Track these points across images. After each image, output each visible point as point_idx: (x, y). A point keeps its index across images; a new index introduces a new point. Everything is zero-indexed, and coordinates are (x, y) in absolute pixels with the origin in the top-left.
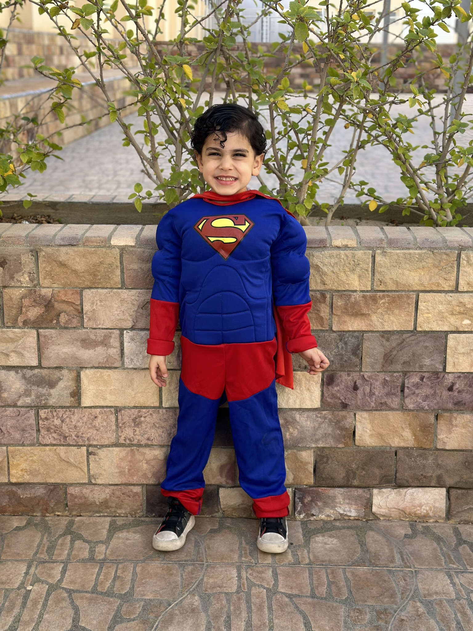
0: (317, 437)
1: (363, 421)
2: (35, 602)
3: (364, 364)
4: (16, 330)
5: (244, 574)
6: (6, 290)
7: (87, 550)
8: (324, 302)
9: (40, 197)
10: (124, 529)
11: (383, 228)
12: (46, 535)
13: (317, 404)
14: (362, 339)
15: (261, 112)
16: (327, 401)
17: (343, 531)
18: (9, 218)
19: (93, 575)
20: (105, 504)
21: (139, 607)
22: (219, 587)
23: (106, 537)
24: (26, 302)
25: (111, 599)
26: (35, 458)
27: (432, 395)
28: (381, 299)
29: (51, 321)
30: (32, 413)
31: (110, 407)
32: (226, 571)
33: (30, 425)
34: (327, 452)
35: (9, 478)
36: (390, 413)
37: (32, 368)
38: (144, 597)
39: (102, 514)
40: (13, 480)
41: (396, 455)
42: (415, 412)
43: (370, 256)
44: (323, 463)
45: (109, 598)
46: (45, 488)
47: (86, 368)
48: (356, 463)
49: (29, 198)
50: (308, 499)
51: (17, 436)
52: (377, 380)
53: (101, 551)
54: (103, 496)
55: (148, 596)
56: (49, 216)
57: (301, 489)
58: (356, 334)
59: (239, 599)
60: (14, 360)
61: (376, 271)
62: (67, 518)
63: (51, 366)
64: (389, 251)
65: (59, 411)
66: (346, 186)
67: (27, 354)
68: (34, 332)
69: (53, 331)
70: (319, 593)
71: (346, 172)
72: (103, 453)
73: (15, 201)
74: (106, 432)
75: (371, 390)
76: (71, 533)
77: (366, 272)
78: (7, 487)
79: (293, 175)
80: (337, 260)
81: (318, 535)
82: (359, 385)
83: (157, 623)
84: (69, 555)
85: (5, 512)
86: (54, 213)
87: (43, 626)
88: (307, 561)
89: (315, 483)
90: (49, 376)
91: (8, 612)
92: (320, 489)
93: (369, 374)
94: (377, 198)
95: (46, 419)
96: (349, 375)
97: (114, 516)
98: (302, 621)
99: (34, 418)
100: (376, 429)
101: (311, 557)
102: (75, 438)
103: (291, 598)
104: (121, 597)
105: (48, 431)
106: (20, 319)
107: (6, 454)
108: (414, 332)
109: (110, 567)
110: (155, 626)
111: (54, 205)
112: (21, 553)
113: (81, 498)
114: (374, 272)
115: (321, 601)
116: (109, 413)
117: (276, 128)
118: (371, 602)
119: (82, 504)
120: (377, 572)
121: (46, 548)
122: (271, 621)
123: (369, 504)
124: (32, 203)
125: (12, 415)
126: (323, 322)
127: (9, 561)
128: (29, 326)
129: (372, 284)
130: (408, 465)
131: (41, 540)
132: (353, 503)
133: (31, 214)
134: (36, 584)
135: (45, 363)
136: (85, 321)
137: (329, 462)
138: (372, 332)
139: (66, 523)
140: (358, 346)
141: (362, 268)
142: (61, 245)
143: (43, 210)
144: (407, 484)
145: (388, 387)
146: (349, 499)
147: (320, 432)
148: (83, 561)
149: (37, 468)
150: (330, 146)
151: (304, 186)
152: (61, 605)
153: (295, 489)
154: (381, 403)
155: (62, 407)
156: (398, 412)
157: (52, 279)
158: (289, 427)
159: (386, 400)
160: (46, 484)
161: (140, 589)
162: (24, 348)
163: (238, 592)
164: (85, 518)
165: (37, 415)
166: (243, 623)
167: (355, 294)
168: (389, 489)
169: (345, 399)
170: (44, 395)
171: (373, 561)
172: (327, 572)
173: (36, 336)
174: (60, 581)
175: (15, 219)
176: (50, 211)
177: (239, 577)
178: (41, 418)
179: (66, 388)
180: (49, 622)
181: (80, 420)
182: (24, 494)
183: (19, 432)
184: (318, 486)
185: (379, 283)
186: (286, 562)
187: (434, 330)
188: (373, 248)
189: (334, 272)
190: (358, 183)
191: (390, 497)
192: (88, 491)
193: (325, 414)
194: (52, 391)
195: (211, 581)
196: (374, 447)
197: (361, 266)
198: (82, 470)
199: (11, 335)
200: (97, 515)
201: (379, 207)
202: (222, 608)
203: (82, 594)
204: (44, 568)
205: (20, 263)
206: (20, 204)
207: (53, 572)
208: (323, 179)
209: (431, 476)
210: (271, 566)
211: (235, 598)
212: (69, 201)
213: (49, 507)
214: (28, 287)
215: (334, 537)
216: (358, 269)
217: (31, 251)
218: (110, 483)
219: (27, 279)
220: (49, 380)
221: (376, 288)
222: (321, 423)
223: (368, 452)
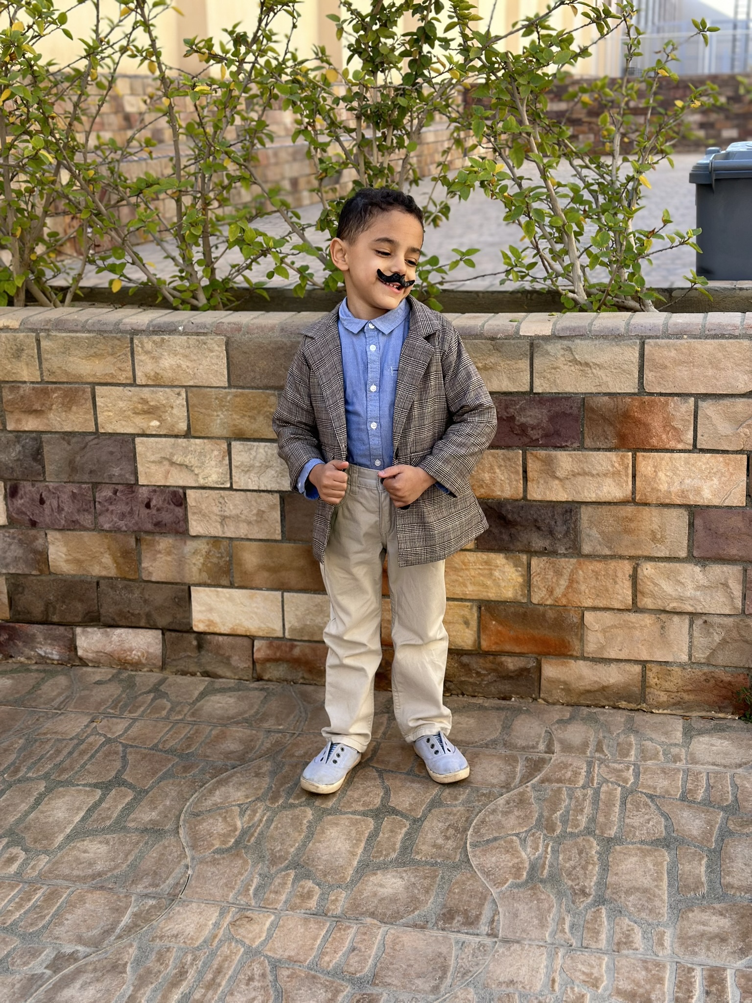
0: (8, 560)
1: (57, 543)
3: (47, 473)
13: (2, 520)
14: (41, 442)
16: (14, 516)
27: (129, 513)
28: (54, 392)
34: (22, 580)
36: (85, 534)
41: (97, 585)
42: (113, 534)
43: (35, 341)
44: (19, 594)
48: (54, 595)
50: (3, 637)
52: (64, 493)
58: (34, 435)
61: (42, 358)
64: (54, 333)
75: (59, 505)
77: (32, 360)
82: (45, 498)
89: (11, 618)
92: (17, 625)
93: (57, 485)
96: (33, 485)
100: (72, 554)
108: (96, 433)
114: (40, 360)
120: (16, 712)
123: (72, 647)
129: (42, 374)
130: (112, 598)
132: (55, 644)
137: (25, 593)
138: (51, 432)
140: (38, 450)
141: (28, 355)
144: (112, 623)
145: (78, 501)
146: (52, 639)
147: (10, 555)
154: (73, 521)
156: (95, 533)
159: (78, 517)
167: (24, 385)
168: (94, 629)
169: (33, 515)
171: (26, 702)
184: (16, 622)
185: (47, 372)
187: (118, 431)
188: (36, 330)
191: (95, 638)
193: (14, 533)
196: (73, 576)
197: (26, 352)
201: (127, 287)
209: (139, 614)
216: (23, 356)
221: (46, 379)
222: (10, 544)
223: (65, 581)
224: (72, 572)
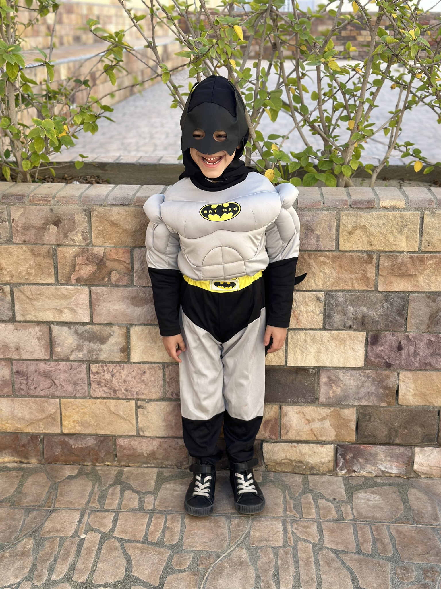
0: (360, 395)
1: (407, 380)
2: (89, 551)
3: (409, 325)
4: (69, 287)
5: (289, 528)
6: (60, 249)
7: (137, 500)
8: (371, 263)
9: (91, 158)
10: (171, 480)
11: (430, 189)
12: (97, 485)
13: (361, 363)
14: (408, 300)
15: (307, 73)
16: (370, 360)
17: (386, 487)
18: (60, 178)
19: (143, 525)
20: (152, 455)
21: (189, 558)
22: (266, 540)
23: (154, 488)
24: (79, 260)
25: (162, 550)
26: (86, 410)
28: (429, 260)
29: (103, 279)
30: (84, 367)
31: (158, 363)
32: (271, 525)
33: (82, 378)
34: (370, 410)
35: (61, 429)
36: (434, 373)
37: (84, 324)
38: (193, 549)
39: (149, 465)
40: (66, 431)
41: (439, 414)
43: (419, 218)
44: (365, 421)
45: (160, 548)
46: (96, 439)
47: (136, 325)
48: (398, 422)
49: (80, 159)
50: (349, 456)
51: (69, 388)
52: (422, 341)
53: (150, 502)
54: (151, 448)
55: (197, 547)
56: (98, 177)
57: (343, 445)
58: (402, 295)
59: (286, 553)
60: (67, 317)
61: (424, 232)
62: (117, 468)
63: (102, 322)
64: (438, 211)
65: (109, 366)
66: (392, 147)
67: (80, 311)
68: (87, 289)
69: (103, 288)
70: (364, 549)
71: (392, 133)
72: (151, 407)
73: (66, 162)
74: (154, 387)
75: (415, 351)
76: (120, 483)
77: (414, 233)
78: (59, 438)
79: (338, 136)
80: (385, 221)
81: (360, 491)
82: (403, 345)
83: (207, 575)
84: (119, 504)
85: (57, 461)
86: (102, 173)
87: (98, 575)
88: (351, 517)
89: (357, 440)
90: (100, 332)
91: (63, 560)
92: (362, 447)
93: (414, 335)
94: (422, 159)
95: (97, 373)
96: (393, 335)
97: (161, 468)
98: (349, 576)
99: (85, 372)
100: (419, 389)
101: (355, 514)
102: (125, 392)
103: (337, 554)
104: (171, 548)
105: (99, 385)
106: (74, 277)
107: (58, 406)
109: (159, 518)
110: (205, 578)
111: (102, 166)
112: (74, 501)
113: (129, 449)
114: (422, 233)
115: (367, 558)
116: (158, 369)
117: (323, 89)
118: (417, 560)
119: (130, 455)
120: (421, 530)
121: (97, 497)
122: (319, 576)
123: (410, 462)
124: (83, 164)
125: (64, 368)
126: (369, 282)
127: (63, 509)
128: (82, 284)
129: (420, 244)
131: (93, 489)
132: (395, 460)
133: (81, 174)
134: (89, 533)
135: (96, 320)
136: (135, 279)
137: (372, 420)
138: (419, 292)
139: (115, 473)
140: (404, 306)
141: (410, 229)
142: (113, 205)
143: (92, 171)
145: (433, 347)
146: (391, 457)
147: (363, 391)
148: (134, 511)
149: (88, 420)
150: (377, 106)
151: (350, 147)
152: (114, 554)
153: (338, 445)
154: (425, 363)
155: (112, 362)
157: (104, 238)
158: (333, 385)
159: (430, 360)
160: (96, 435)
161: (189, 540)
162: (77, 305)
163: (284, 546)
164: (134, 469)
165: (89, 369)
166: (292, 578)
167: (402, 255)
168: (431, 448)
169: (389, 358)
170: (95, 350)
171: (417, 519)
172: (371, 529)
173: (88, 293)
174: (112, 530)
175: (66, 179)
176: (99, 172)
177: (285, 531)
178: (92, 373)
179: (116, 343)
180: (103, 571)
181: (129, 374)
182: (74, 444)
183: (71, 385)
184: (360, 444)
185: (427, 244)
186: (330, 517)
188: (422, 209)
189: (381, 233)
190: (403, 144)
191: (432, 456)
192: (136, 443)
193: (369, 373)
194: (103, 347)
195: (258, 534)
196: (417, 407)
197: (409, 227)
198: (131, 423)
199: (65, 292)
200: (145, 465)
201: (424, 168)
202: (270, 562)
203: (133, 544)
204: (97, 517)
205: (74, 222)
206: (71, 165)
207: (104, 520)
208: (368, 140)
210: (315, 521)
211: (281, 552)
212: (117, 162)
213: (100, 457)
214: (81, 246)
215: (376, 494)
216: (406, 230)
217: (85, 211)
218: (158, 435)
219: (81, 238)
220: (100, 336)
221: (424, 249)
222: (364, 382)
223: (411, 411)
224: (417, 404)
